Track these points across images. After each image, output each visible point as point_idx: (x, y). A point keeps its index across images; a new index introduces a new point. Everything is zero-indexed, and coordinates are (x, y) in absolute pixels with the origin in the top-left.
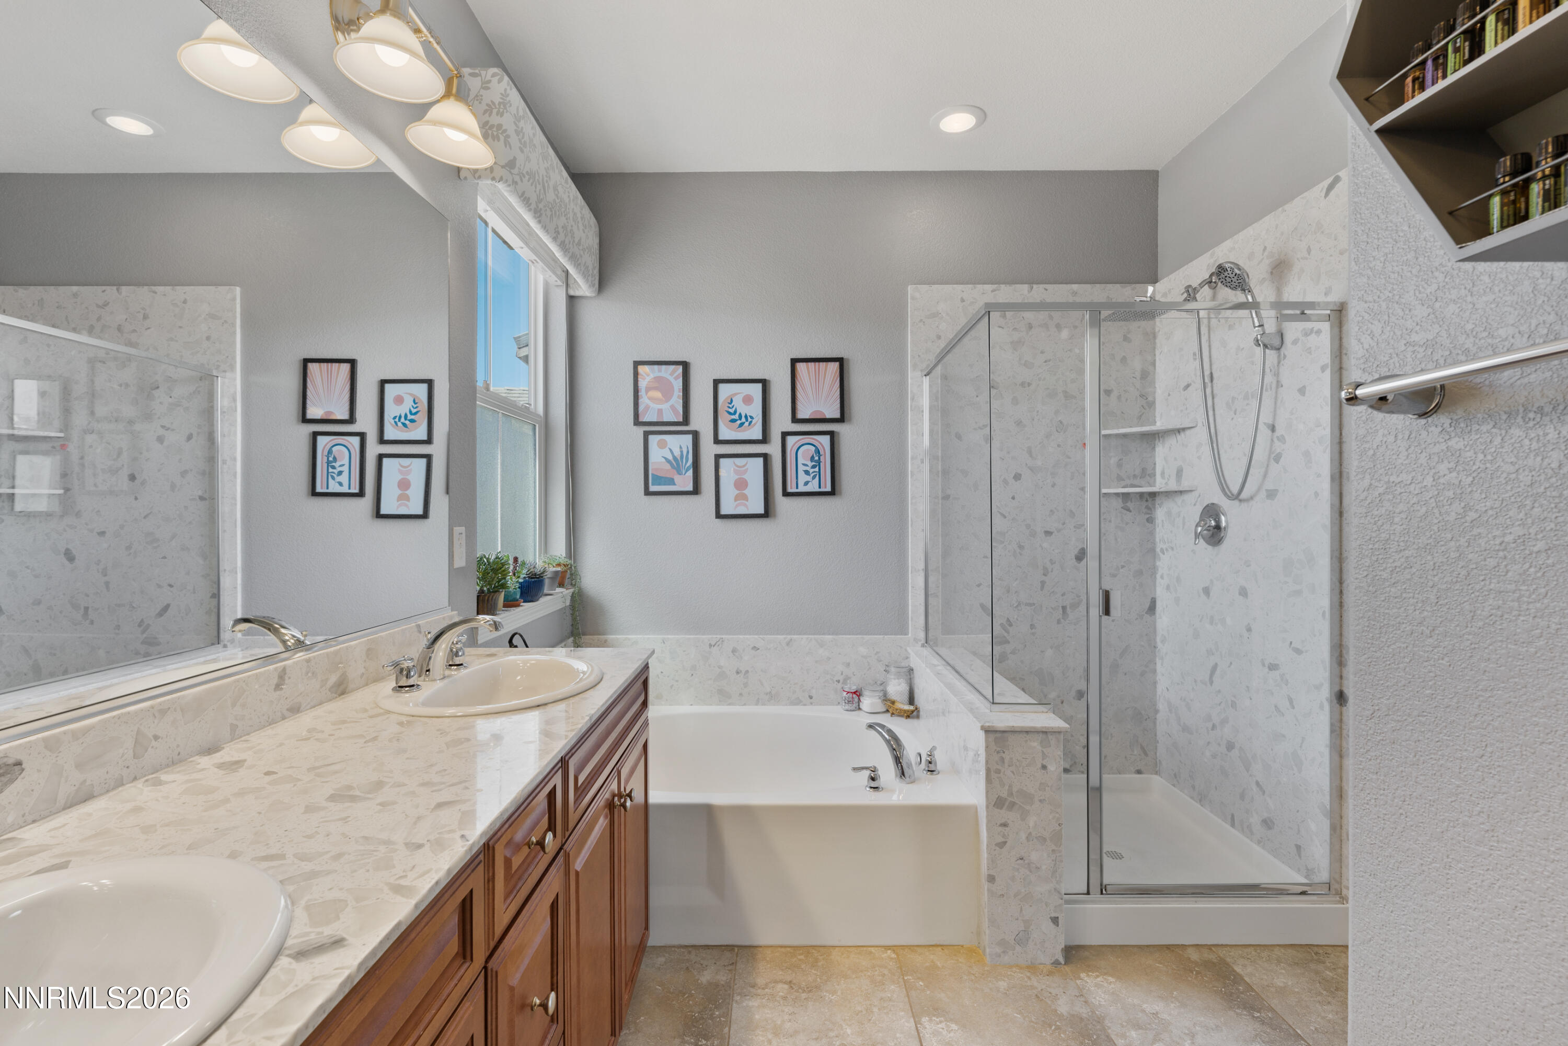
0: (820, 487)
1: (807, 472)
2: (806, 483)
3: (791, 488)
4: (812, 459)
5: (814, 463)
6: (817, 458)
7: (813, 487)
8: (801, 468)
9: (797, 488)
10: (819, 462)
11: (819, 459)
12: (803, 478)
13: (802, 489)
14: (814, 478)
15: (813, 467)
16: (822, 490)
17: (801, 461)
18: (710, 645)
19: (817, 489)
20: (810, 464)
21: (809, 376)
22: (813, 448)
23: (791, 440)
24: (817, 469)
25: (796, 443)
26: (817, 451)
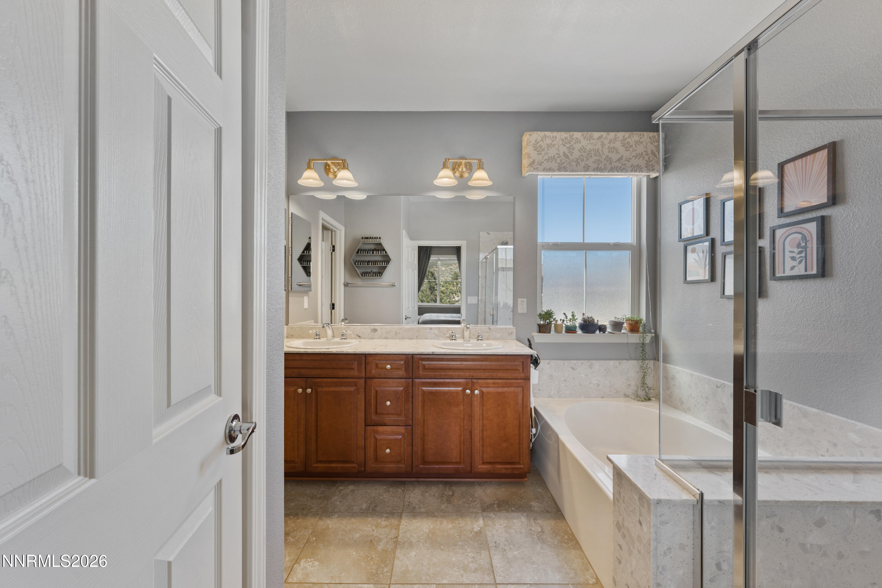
0: (806, 270)
1: (793, 258)
2: (793, 268)
3: (779, 273)
4: (799, 246)
5: (800, 250)
6: (803, 244)
7: (800, 270)
8: (788, 255)
9: (784, 273)
10: (805, 247)
11: (806, 244)
12: (789, 263)
13: (788, 273)
14: (800, 262)
15: (800, 253)
16: (809, 273)
17: (788, 248)
18: (717, 387)
19: (803, 272)
20: (796, 250)
21: (796, 174)
22: (799, 236)
23: (779, 233)
24: (803, 254)
25: (784, 234)
26: (804, 238)
